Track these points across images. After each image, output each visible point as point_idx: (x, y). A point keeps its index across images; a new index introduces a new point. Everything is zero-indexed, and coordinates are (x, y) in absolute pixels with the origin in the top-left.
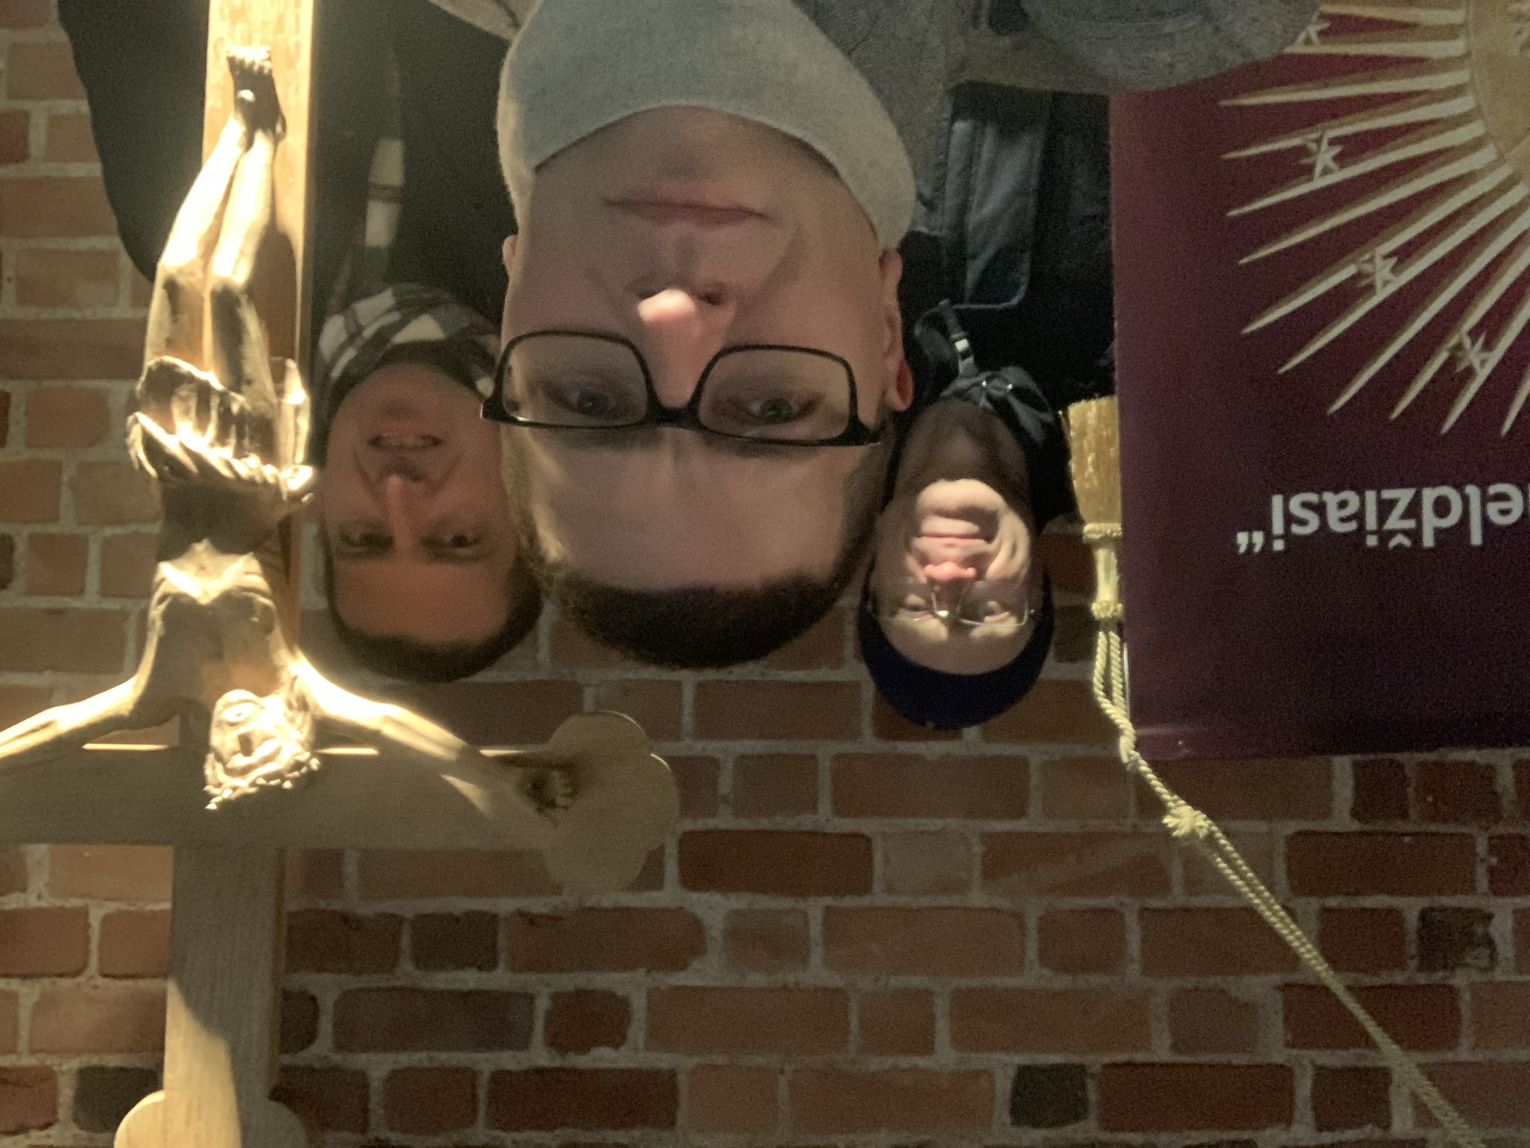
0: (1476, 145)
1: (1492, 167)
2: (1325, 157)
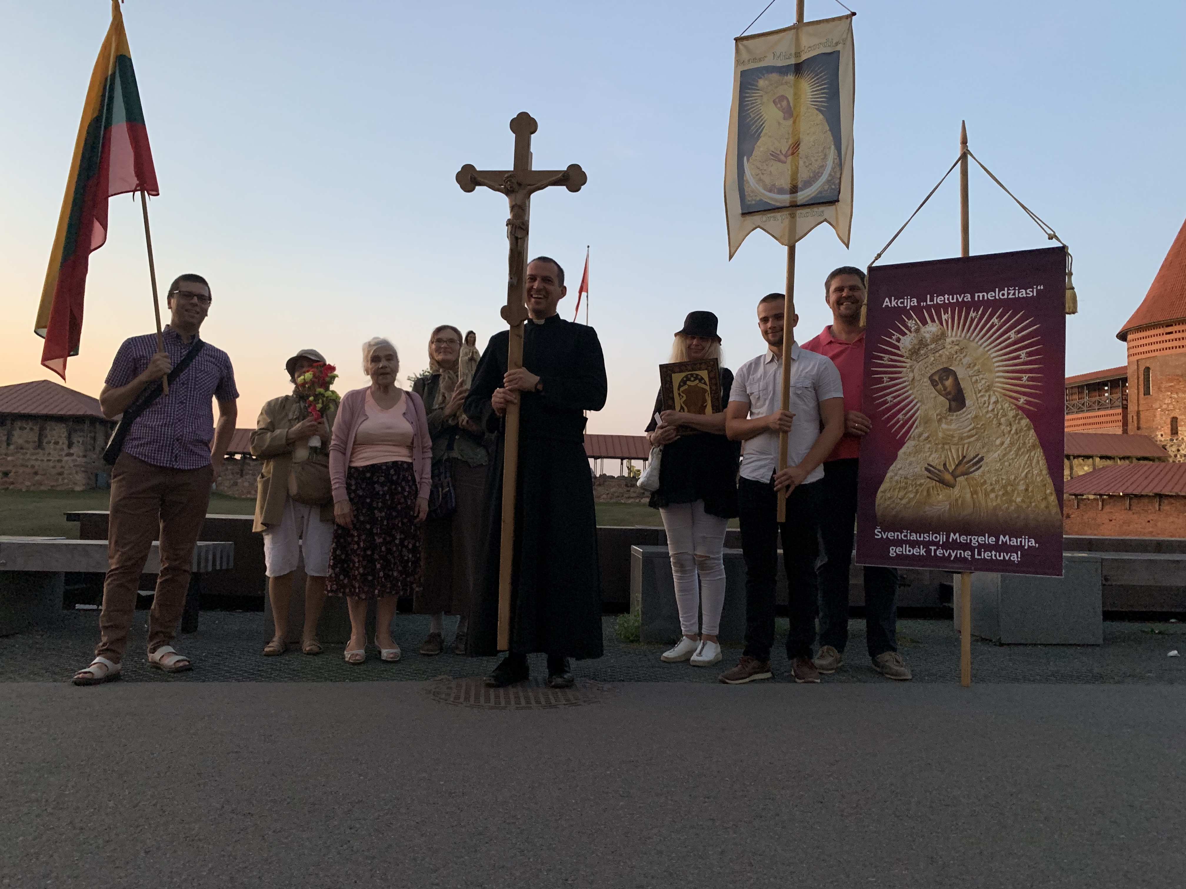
0: (994, 357)
1: (992, 353)
2: (1023, 356)
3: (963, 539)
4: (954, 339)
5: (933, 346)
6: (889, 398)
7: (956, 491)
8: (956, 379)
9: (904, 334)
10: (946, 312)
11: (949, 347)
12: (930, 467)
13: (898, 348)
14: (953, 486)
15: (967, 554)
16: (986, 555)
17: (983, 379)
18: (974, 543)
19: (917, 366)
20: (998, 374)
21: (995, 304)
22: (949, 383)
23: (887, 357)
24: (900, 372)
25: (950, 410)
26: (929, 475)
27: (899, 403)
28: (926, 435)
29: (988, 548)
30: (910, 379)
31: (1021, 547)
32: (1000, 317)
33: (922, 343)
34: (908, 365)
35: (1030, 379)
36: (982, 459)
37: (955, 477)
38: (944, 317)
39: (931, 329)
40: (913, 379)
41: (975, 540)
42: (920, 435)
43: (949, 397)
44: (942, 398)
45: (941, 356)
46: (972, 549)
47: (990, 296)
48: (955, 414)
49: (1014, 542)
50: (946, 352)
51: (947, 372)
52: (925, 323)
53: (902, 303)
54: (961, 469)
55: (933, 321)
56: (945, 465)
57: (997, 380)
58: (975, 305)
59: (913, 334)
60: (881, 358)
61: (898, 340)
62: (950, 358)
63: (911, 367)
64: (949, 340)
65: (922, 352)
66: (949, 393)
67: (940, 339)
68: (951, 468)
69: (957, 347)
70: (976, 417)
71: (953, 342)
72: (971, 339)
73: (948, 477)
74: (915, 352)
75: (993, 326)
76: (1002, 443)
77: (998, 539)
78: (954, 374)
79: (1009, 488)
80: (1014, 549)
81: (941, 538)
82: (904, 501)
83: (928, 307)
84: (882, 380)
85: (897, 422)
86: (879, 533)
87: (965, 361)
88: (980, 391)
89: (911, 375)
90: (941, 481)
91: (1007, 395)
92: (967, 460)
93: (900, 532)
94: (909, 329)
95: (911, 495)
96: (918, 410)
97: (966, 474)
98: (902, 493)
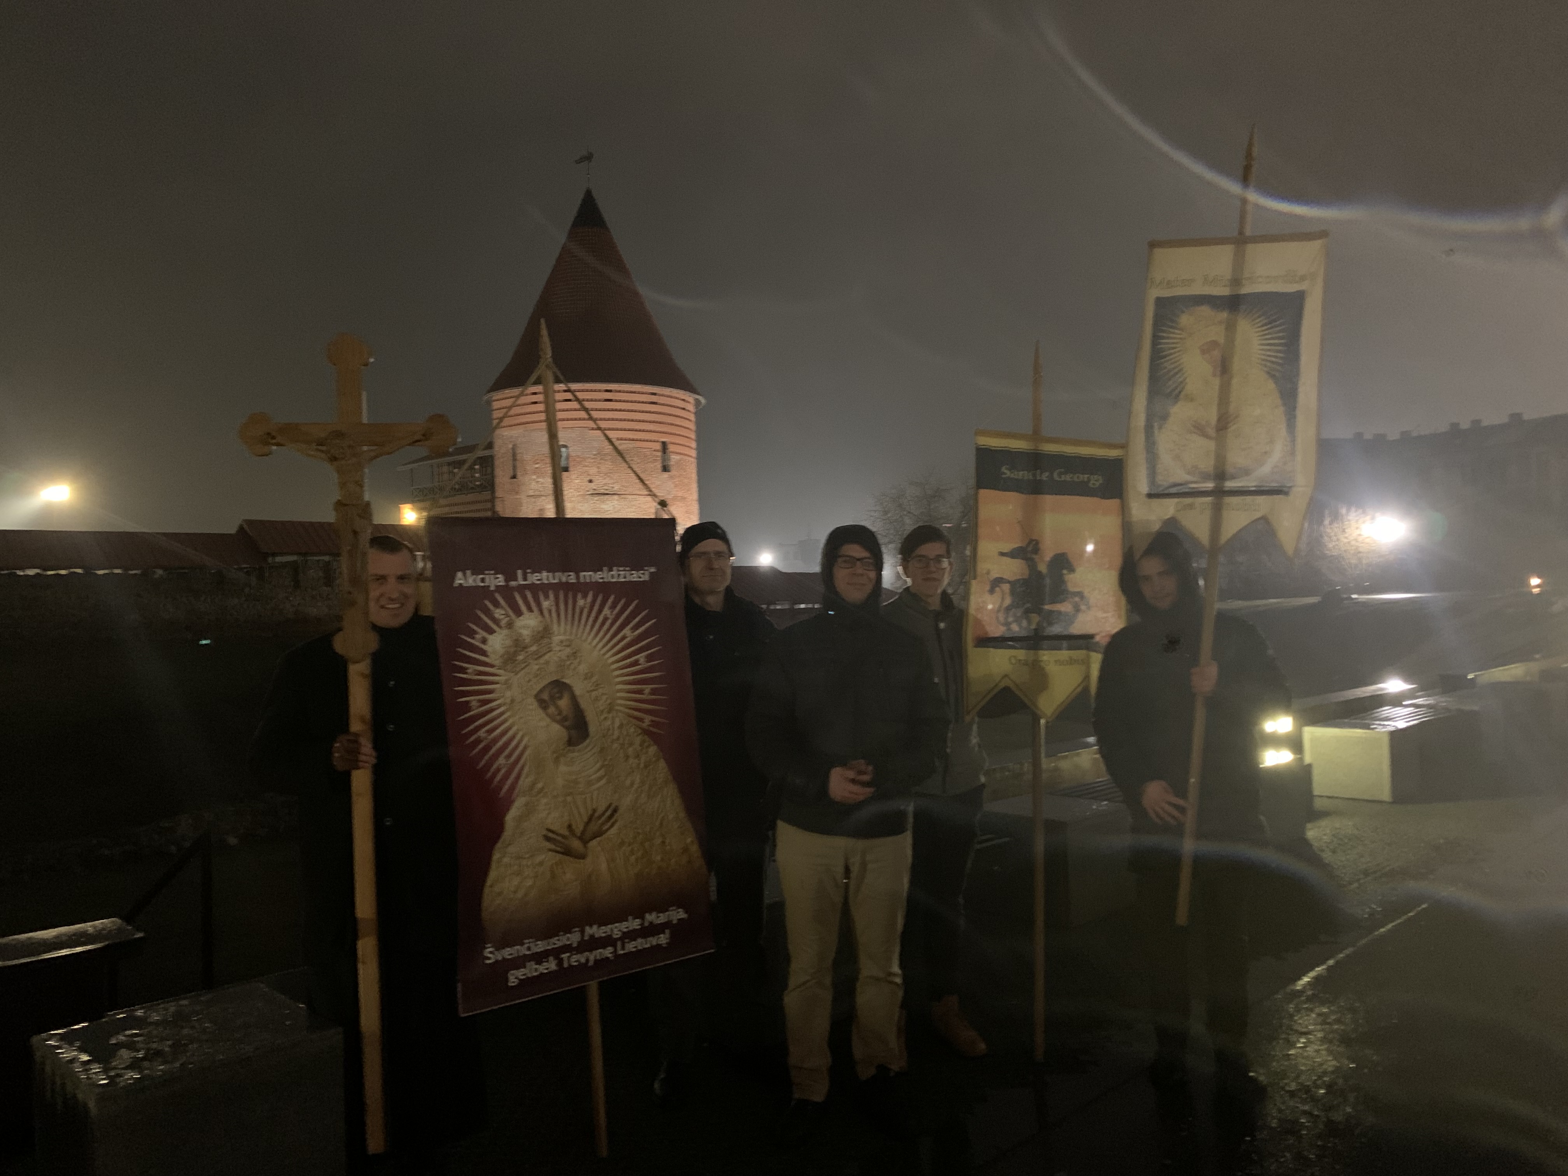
3: (602, 932)
4: (563, 636)
5: (534, 647)
6: (482, 734)
7: (588, 863)
8: (574, 699)
9: (491, 632)
10: (547, 597)
11: (558, 648)
12: (551, 835)
13: (484, 653)
14: (583, 857)
15: (608, 952)
16: (631, 947)
17: (603, 694)
18: (617, 934)
19: (515, 680)
20: (619, 687)
21: (605, 589)
22: (564, 703)
23: (470, 667)
24: (493, 691)
25: (571, 742)
26: (551, 845)
27: (498, 739)
28: (540, 785)
29: (632, 935)
30: (508, 701)
31: (669, 925)
32: (613, 607)
33: (518, 645)
34: (502, 679)
35: (653, 692)
36: (616, 809)
37: (585, 842)
38: (546, 604)
39: (529, 622)
40: (513, 701)
41: (616, 930)
42: (531, 789)
43: (567, 723)
45: (547, 663)
46: (614, 944)
47: (598, 577)
48: (577, 748)
49: (662, 918)
50: (553, 657)
51: (559, 687)
52: (519, 613)
53: (483, 580)
54: (594, 827)
55: (530, 610)
56: (570, 827)
57: (618, 695)
58: (581, 588)
59: (505, 632)
60: (463, 670)
61: (484, 641)
62: (561, 666)
63: (507, 681)
64: (556, 639)
65: (521, 657)
66: (565, 719)
67: (542, 637)
68: (579, 830)
69: (568, 650)
70: (602, 750)
71: (562, 642)
72: (584, 638)
73: (576, 844)
74: (510, 659)
75: (607, 619)
78: (569, 689)
79: (647, 845)
80: (662, 929)
81: (575, 938)
82: (520, 895)
83: (521, 589)
84: (467, 706)
85: (498, 770)
86: (491, 955)
87: (583, 668)
88: (602, 711)
89: (508, 694)
90: (568, 852)
91: (630, 716)
92: (597, 815)
93: (522, 944)
94: (496, 622)
95: (529, 883)
96: (525, 748)
97: (599, 834)
98: (516, 881)
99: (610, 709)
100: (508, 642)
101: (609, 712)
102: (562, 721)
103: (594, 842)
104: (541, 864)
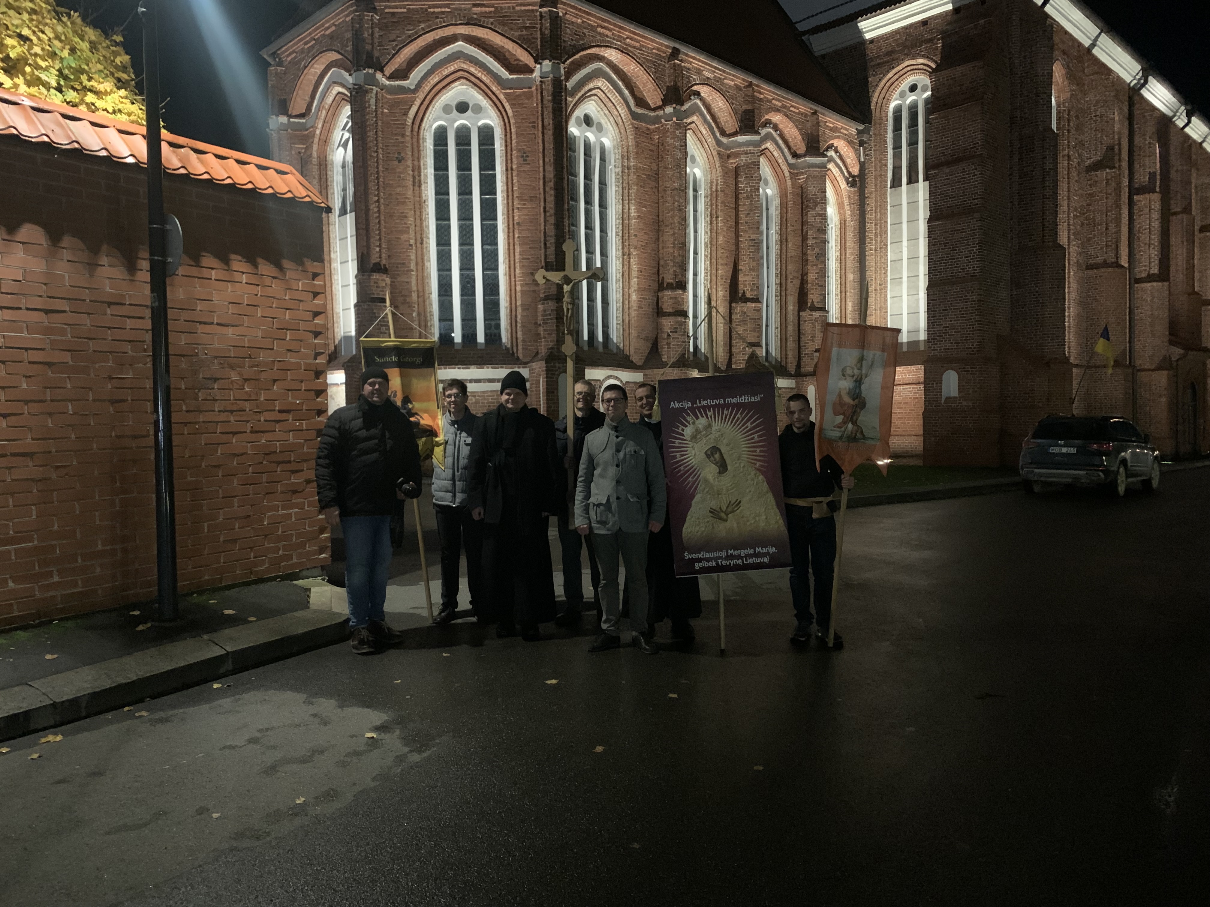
3: (736, 553)
4: (717, 428)
5: (704, 432)
6: (682, 468)
7: (728, 524)
8: (721, 454)
9: (686, 426)
10: (710, 411)
11: (714, 433)
12: (712, 510)
13: (683, 435)
14: (726, 521)
15: (740, 562)
16: (750, 561)
17: (736, 452)
18: (743, 555)
19: (696, 446)
20: (744, 449)
21: (739, 406)
22: (717, 456)
23: (677, 441)
24: (687, 451)
25: (720, 473)
26: (712, 515)
27: (688, 471)
28: (707, 490)
29: (751, 556)
30: (693, 455)
31: (768, 553)
32: (741, 414)
33: (698, 431)
34: (690, 446)
35: (761, 451)
36: (740, 502)
37: (727, 515)
38: (709, 414)
39: (702, 422)
40: (695, 454)
41: (743, 553)
42: (703, 491)
43: (718, 465)
44: (714, 466)
45: (710, 439)
46: (742, 558)
47: (734, 400)
48: (723, 475)
49: (765, 550)
50: (712, 436)
51: (715, 449)
52: (697, 418)
53: (682, 405)
54: (730, 509)
55: (703, 417)
56: (720, 508)
57: (743, 453)
58: (726, 406)
59: (692, 425)
60: (674, 443)
61: (683, 430)
62: (716, 440)
63: (693, 446)
64: (713, 428)
65: (698, 437)
66: (717, 463)
67: (708, 428)
68: (724, 509)
69: (719, 433)
70: (734, 476)
71: (716, 430)
72: (727, 427)
73: (723, 515)
74: (694, 437)
75: (738, 419)
76: (750, 491)
77: (755, 550)
78: (719, 450)
79: (757, 519)
80: (764, 555)
81: (723, 554)
82: (699, 534)
83: (698, 408)
84: (675, 457)
85: (689, 483)
86: (687, 556)
87: (725, 441)
88: (734, 460)
89: (693, 452)
90: (721, 519)
91: (749, 462)
92: (732, 503)
93: (700, 553)
94: (688, 422)
95: (703, 529)
96: (699, 475)
97: (733, 512)
98: (697, 528)
99: (739, 458)
100: (693, 430)
101: (738, 460)
102: (716, 464)
103: (730, 515)
104: (708, 522)
